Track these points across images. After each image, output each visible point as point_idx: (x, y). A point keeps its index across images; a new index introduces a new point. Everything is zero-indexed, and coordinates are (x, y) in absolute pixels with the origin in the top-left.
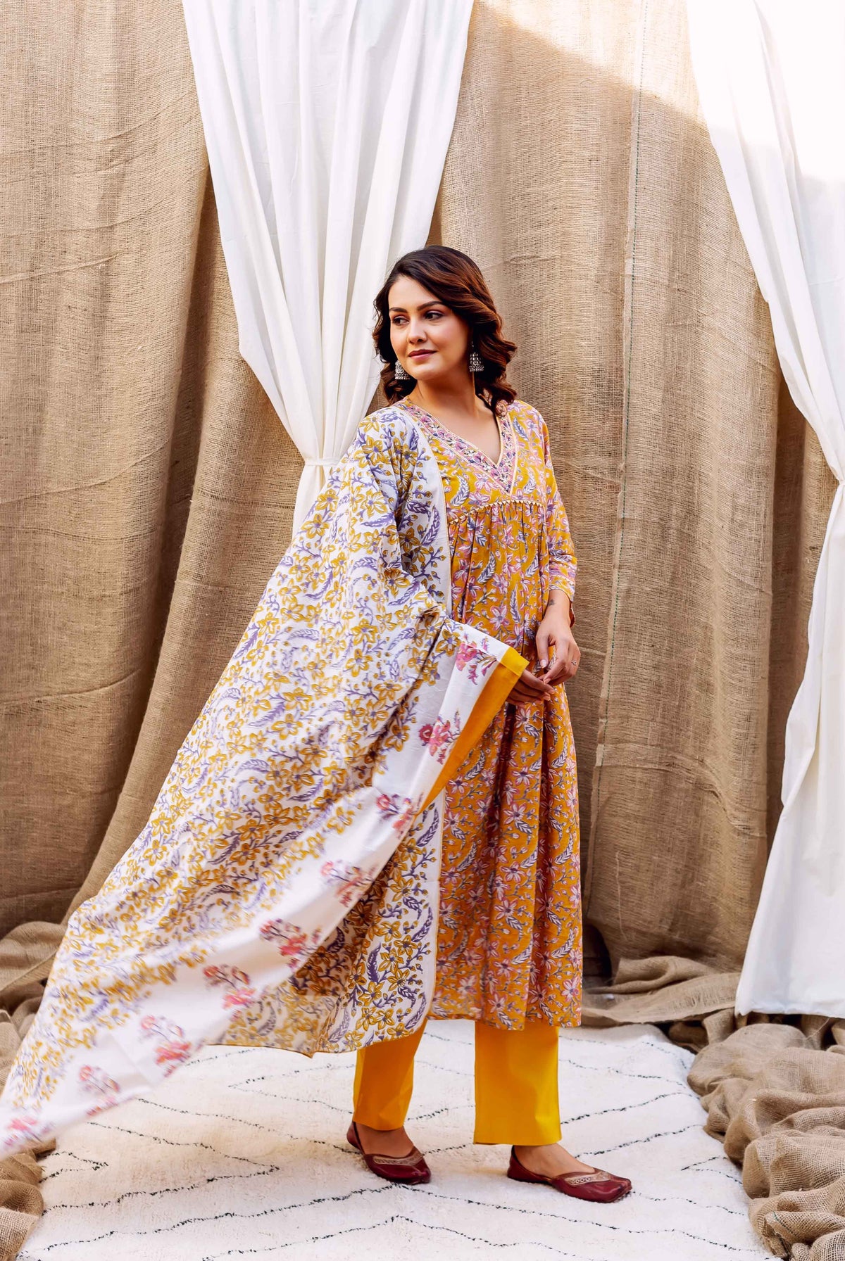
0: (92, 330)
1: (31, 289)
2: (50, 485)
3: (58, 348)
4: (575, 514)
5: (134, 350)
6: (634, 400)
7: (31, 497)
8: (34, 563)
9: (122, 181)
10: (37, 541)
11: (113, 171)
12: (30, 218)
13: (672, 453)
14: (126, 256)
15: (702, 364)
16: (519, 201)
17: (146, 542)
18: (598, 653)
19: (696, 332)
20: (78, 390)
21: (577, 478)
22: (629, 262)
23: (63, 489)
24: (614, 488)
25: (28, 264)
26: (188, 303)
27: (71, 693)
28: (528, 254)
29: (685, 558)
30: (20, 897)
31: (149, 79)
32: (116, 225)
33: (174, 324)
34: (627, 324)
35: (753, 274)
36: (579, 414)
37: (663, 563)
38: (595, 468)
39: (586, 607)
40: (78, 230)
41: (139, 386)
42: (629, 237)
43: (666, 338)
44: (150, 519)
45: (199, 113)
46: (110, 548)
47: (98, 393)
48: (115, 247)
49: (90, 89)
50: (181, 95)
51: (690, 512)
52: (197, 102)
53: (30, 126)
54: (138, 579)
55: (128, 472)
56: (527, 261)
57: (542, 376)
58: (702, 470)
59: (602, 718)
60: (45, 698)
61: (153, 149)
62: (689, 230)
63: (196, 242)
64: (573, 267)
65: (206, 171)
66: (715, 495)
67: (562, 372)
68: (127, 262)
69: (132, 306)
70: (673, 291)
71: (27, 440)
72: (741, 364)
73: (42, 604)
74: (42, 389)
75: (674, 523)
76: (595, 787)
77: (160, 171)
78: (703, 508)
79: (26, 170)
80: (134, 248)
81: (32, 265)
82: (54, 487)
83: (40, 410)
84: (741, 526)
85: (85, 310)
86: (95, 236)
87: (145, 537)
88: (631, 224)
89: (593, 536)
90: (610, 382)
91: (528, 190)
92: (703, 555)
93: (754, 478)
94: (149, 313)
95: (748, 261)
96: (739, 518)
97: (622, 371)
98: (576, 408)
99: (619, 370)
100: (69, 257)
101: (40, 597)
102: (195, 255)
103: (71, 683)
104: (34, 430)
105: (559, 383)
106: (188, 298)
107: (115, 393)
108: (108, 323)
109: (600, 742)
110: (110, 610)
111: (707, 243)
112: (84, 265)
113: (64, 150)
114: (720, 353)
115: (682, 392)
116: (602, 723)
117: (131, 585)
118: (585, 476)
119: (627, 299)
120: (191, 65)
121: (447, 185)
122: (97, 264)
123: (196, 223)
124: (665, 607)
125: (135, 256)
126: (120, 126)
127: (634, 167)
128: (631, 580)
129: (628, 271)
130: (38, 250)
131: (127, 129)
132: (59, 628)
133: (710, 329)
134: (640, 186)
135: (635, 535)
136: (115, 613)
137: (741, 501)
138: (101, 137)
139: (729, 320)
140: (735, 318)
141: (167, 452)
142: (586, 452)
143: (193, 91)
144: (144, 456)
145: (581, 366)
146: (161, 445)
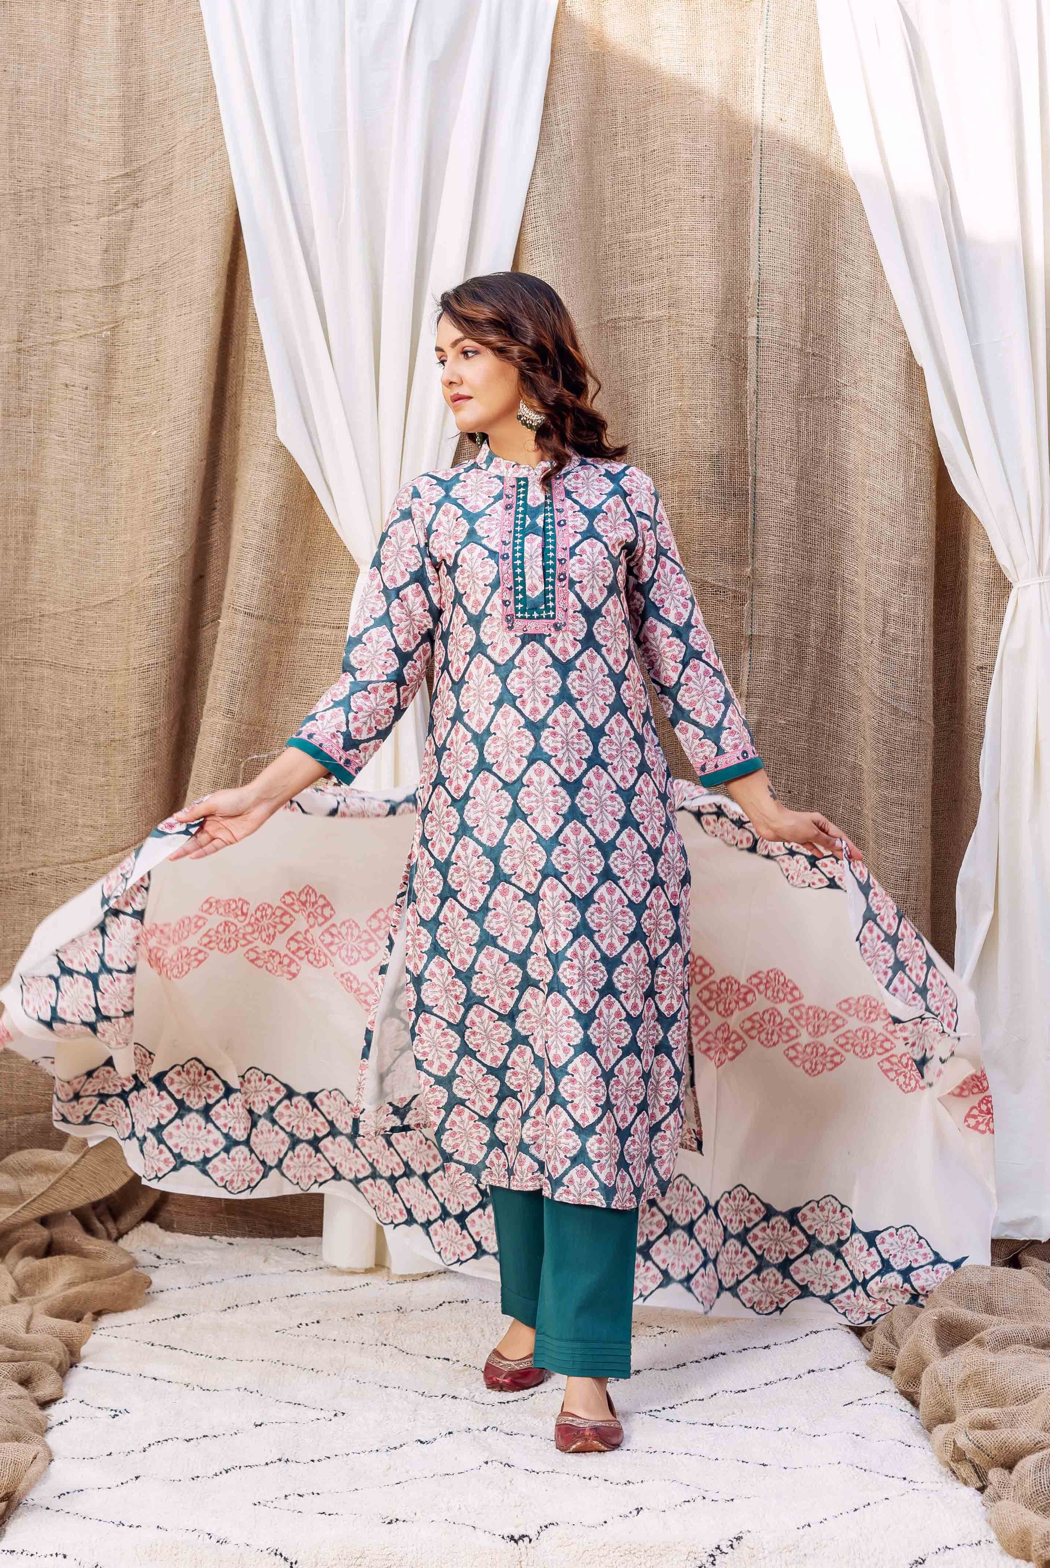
0: (95, 412)
1: (19, 364)
2: (44, 605)
3: (53, 436)
5: (147, 436)
6: (761, 489)
7: (22, 620)
8: (25, 703)
9: (129, 230)
10: (29, 675)
11: (119, 218)
12: (16, 276)
13: (809, 555)
14: (136, 321)
15: (844, 446)
16: (616, 249)
17: (164, 673)
19: (836, 406)
20: (79, 487)
22: (753, 322)
23: (61, 610)
24: (740, 599)
25: (15, 332)
26: (213, 378)
27: (74, 862)
28: (628, 314)
29: (827, 683)
30: (10, 1120)
31: (161, 104)
32: (123, 283)
33: (198, 402)
34: (752, 397)
35: (904, 333)
37: (800, 689)
38: (715, 574)
40: (77, 290)
41: (154, 479)
42: (752, 291)
43: (800, 414)
44: (169, 644)
45: (223, 145)
46: (119, 682)
47: (103, 490)
48: (123, 311)
49: (88, 117)
50: (201, 123)
51: (831, 626)
52: (221, 130)
53: (16, 163)
54: (155, 718)
55: (141, 586)
56: (627, 323)
58: (846, 575)
60: (40, 869)
61: (168, 190)
62: (825, 282)
63: (222, 302)
64: (685, 329)
65: (233, 215)
66: (862, 603)
68: (136, 328)
70: (807, 355)
71: (17, 550)
72: (892, 443)
73: (37, 753)
74: (34, 486)
75: (813, 641)
77: (176, 215)
78: (848, 622)
79: (11, 217)
80: (146, 312)
81: (20, 333)
82: (49, 608)
83: (33, 512)
84: (894, 640)
85: (87, 388)
86: (98, 297)
87: (163, 666)
88: (753, 276)
90: (732, 468)
91: (626, 237)
92: (848, 676)
93: (909, 582)
94: (165, 390)
95: (897, 317)
96: (892, 631)
97: (746, 456)
98: (690, 502)
99: (743, 453)
100: (66, 324)
101: (35, 745)
102: (220, 319)
103: (74, 850)
104: (25, 538)
106: (213, 372)
107: (124, 490)
108: (114, 404)
110: (120, 758)
111: (847, 298)
112: (83, 333)
113: (58, 193)
114: (865, 430)
115: (819, 480)
117: (146, 725)
119: (751, 365)
120: (213, 87)
121: (528, 228)
122: (101, 332)
124: (803, 744)
125: (147, 320)
126: (128, 161)
127: (757, 205)
128: (762, 711)
129: (752, 331)
130: (27, 316)
131: (135, 165)
132: (58, 782)
133: (852, 402)
134: (765, 228)
135: (765, 656)
136: (125, 762)
137: (894, 610)
138: (103, 176)
139: (875, 389)
140: (883, 387)
141: (189, 560)
142: (704, 555)
143: (217, 118)
144: (161, 566)
145: (696, 449)
146: (182, 552)
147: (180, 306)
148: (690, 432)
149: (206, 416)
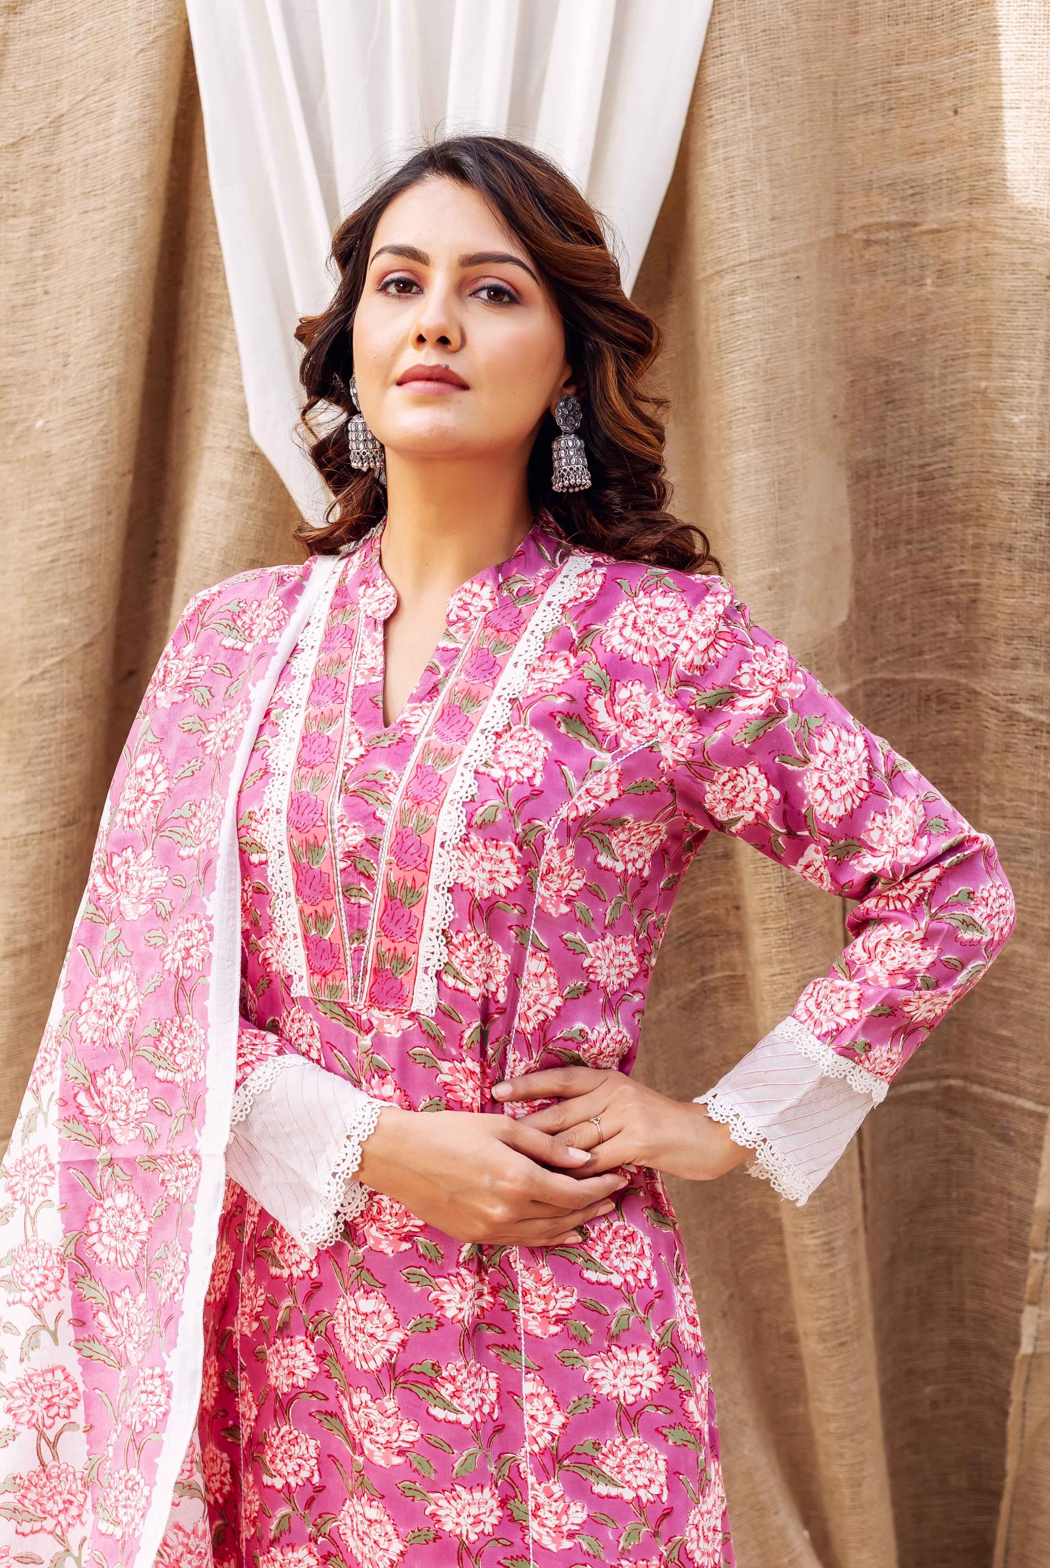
4: (984, 799)
5: (29, 429)
14: (12, 221)
18: (1029, 1105)
21: (992, 721)
26: (145, 326)
28: (894, 218)
33: (114, 372)
36: (1001, 580)
38: (1034, 699)
39: (1003, 1005)
41: (39, 507)
44: (63, 798)
54: (36, 926)
55: (17, 695)
56: (892, 235)
57: (921, 494)
59: (1036, 1250)
64: (997, 246)
65: (183, 28)
67: (966, 486)
69: (24, 332)
76: (1016, 1397)
77: (82, 29)
80: (28, 203)
89: (1026, 850)
91: (897, 72)
94: (60, 348)
98: (993, 564)
105: (959, 508)
109: (1033, 1303)
116: (1036, 1261)
118: (1012, 717)
123: (163, 150)
125: (29, 219)
142: (1014, 663)
144: (49, 662)
145: (1008, 470)
146: (86, 639)
147: (86, 195)
148: (998, 437)
149: (132, 397)
